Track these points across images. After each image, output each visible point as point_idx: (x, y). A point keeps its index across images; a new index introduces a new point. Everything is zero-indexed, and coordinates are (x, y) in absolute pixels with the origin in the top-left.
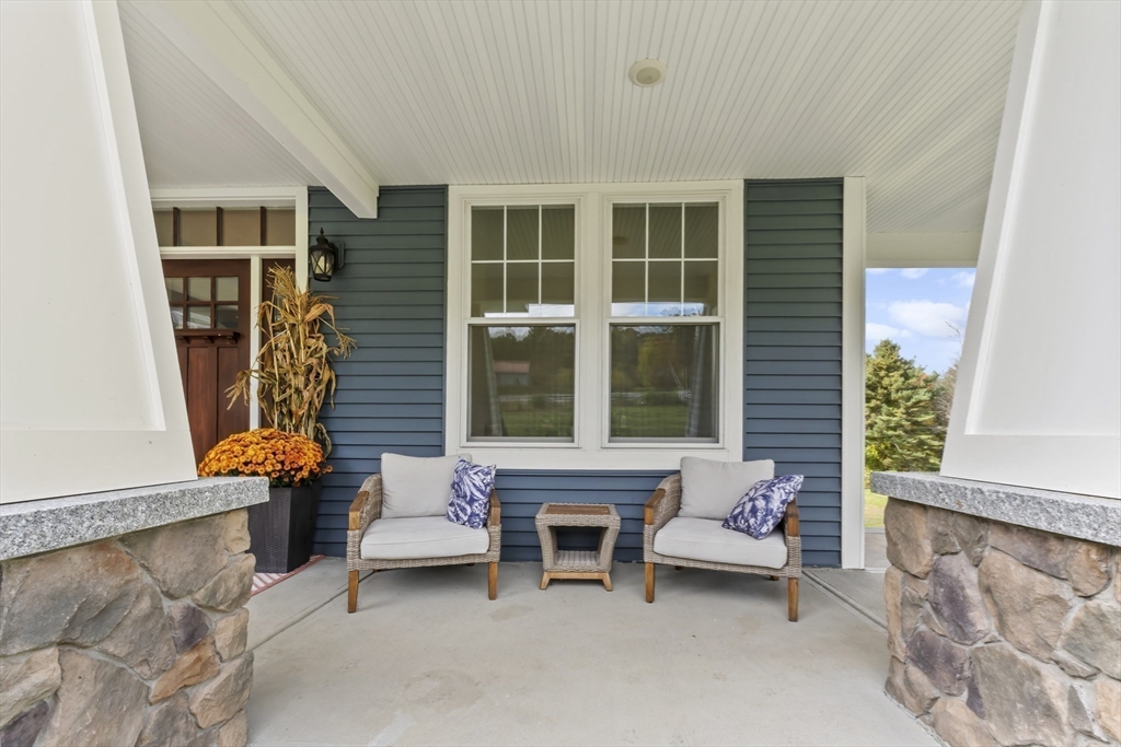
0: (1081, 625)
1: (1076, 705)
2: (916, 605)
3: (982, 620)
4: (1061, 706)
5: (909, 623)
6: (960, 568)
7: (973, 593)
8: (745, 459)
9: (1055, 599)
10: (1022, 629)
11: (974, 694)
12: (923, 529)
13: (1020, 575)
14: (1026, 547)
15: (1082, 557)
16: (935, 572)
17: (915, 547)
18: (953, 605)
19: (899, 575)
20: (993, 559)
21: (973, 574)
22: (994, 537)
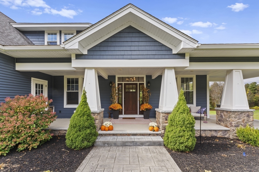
0: (229, 116)
1: (229, 120)
2: (219, 117)
3: (224, 117)
4: (228, 120)
5: (218, 118)
6: (222, 114)
7: (223, 115)
8: (196, 106)
9: (228, 115)
10: (226, 117)
11: (223, 121)
12: (219, 112)
13: (226, 114)
14: (226, 112)
15: (229, 112)
16: (220, 114)
17: (219, 113)
18: (222, 116)
19: (217, 115)
20: (224, 113)
21: (223, 114)
22: (224, 112)
